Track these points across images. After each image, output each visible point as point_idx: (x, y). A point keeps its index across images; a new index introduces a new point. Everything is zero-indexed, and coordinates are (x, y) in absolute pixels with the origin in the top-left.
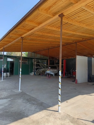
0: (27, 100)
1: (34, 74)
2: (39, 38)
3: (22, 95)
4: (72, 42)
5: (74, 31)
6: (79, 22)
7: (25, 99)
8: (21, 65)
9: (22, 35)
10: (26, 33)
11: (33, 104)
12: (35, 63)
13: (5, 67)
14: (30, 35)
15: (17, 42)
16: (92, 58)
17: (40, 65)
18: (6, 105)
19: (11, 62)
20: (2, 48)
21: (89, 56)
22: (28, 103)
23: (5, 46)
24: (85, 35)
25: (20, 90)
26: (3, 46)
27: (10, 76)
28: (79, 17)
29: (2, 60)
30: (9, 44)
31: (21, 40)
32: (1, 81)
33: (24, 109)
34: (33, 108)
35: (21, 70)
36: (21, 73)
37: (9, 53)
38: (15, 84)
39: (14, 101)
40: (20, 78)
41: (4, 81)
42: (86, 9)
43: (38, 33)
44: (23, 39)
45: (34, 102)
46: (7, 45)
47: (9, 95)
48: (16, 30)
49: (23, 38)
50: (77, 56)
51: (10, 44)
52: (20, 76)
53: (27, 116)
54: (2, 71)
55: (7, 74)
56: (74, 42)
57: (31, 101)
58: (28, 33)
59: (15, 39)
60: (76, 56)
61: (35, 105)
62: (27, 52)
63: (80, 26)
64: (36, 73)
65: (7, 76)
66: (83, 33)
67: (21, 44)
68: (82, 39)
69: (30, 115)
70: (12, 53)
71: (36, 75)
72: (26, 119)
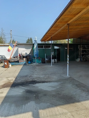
0: (77, 85)
1: (80, 60)
2: (86, 22)
3: (71, 80)
7: (74, 84)
8: (68, 51)
9: (68, 22)
10: (72, 18)
11: (84, 90)
12: (81, 49)
13: (53, 54)
14: (76, 20)
15: (63, 30)
17: (87, 51)
18: (58, 87)
19: (57, 49)
20: (50, 37)
22: (78, 89)
23: (53, 35)
25: (68, 76)
26: (51, 35)
27: (57, 62)
29: (50, 48)
30: (55, 33)
31: (68, 27)
32: (50, 66)
33: (74, 94)
34: (84, 94)
35: (68, 56)
36: (68, 59)
37: (55, 42)
38: (63, 69)
39: (64, 85)
40: (68, 65)
41: (53, 66)
43: (85, 15)
44: (69, 26)
45: (84, 89)
46: (54, 34)
47: (59, 79)
48: (62, 17)
49: (69, 24)
51: (57, 32)
52: (68, 62)
53: (79, 101)
54: (51, 58)
55: (55, 61)
57: (80, 87)
58: (75, 18)
59: (61, 27)
61: (85, 92)
62: (72, 39)
64: (82, 59)
65: (55, 62)
67: (67, 31)
69: (82, 101)
70: (57, 41)
71: (82, 61)
72: (78, 104)
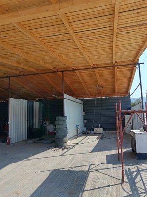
4: (3, 75)
5: (4, 58)
6: (12, 45)
16: (35, 103)
21: (31, 99)
24: (22, 67)
28: (10, 37)
42: (20, 29)
50: (10, 98)
56: (6, 75)
60: (8, 99)
63: (14, 52)
66: (18, 63)
68: (18, 73)
